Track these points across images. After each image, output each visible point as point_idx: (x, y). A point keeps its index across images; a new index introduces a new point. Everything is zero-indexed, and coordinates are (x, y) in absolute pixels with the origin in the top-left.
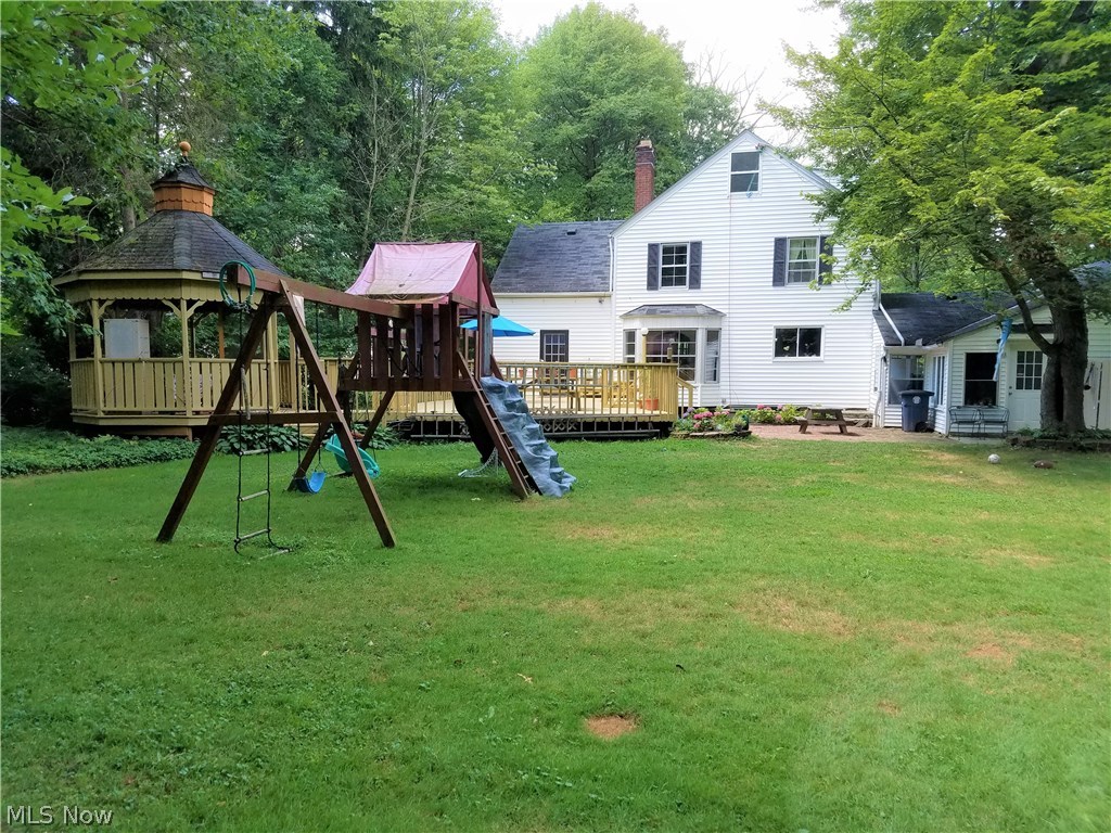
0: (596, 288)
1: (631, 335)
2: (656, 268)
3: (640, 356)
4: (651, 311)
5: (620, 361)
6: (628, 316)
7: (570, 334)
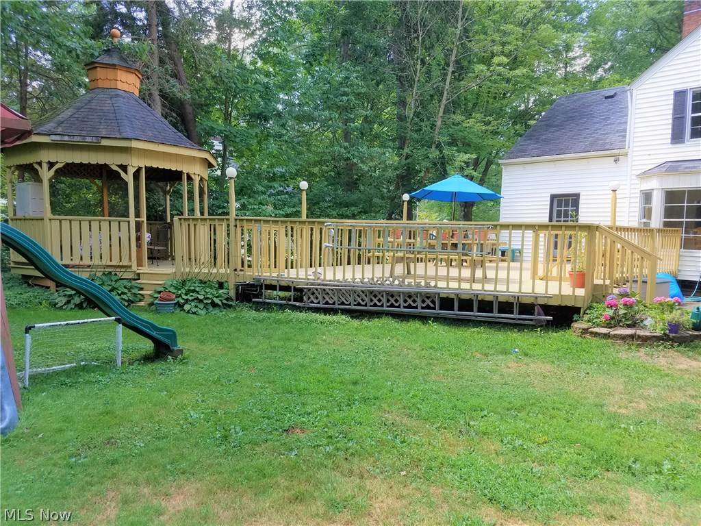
0: (611, 147)
1: (647, 197)
2: (683, 118)
3: (657, 221)
4: (673, 167)
5: (635, 224)
6: (645, 175)
7: (581, 197)
